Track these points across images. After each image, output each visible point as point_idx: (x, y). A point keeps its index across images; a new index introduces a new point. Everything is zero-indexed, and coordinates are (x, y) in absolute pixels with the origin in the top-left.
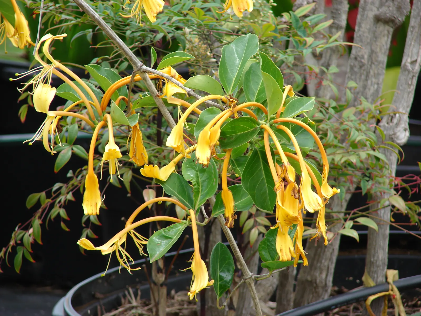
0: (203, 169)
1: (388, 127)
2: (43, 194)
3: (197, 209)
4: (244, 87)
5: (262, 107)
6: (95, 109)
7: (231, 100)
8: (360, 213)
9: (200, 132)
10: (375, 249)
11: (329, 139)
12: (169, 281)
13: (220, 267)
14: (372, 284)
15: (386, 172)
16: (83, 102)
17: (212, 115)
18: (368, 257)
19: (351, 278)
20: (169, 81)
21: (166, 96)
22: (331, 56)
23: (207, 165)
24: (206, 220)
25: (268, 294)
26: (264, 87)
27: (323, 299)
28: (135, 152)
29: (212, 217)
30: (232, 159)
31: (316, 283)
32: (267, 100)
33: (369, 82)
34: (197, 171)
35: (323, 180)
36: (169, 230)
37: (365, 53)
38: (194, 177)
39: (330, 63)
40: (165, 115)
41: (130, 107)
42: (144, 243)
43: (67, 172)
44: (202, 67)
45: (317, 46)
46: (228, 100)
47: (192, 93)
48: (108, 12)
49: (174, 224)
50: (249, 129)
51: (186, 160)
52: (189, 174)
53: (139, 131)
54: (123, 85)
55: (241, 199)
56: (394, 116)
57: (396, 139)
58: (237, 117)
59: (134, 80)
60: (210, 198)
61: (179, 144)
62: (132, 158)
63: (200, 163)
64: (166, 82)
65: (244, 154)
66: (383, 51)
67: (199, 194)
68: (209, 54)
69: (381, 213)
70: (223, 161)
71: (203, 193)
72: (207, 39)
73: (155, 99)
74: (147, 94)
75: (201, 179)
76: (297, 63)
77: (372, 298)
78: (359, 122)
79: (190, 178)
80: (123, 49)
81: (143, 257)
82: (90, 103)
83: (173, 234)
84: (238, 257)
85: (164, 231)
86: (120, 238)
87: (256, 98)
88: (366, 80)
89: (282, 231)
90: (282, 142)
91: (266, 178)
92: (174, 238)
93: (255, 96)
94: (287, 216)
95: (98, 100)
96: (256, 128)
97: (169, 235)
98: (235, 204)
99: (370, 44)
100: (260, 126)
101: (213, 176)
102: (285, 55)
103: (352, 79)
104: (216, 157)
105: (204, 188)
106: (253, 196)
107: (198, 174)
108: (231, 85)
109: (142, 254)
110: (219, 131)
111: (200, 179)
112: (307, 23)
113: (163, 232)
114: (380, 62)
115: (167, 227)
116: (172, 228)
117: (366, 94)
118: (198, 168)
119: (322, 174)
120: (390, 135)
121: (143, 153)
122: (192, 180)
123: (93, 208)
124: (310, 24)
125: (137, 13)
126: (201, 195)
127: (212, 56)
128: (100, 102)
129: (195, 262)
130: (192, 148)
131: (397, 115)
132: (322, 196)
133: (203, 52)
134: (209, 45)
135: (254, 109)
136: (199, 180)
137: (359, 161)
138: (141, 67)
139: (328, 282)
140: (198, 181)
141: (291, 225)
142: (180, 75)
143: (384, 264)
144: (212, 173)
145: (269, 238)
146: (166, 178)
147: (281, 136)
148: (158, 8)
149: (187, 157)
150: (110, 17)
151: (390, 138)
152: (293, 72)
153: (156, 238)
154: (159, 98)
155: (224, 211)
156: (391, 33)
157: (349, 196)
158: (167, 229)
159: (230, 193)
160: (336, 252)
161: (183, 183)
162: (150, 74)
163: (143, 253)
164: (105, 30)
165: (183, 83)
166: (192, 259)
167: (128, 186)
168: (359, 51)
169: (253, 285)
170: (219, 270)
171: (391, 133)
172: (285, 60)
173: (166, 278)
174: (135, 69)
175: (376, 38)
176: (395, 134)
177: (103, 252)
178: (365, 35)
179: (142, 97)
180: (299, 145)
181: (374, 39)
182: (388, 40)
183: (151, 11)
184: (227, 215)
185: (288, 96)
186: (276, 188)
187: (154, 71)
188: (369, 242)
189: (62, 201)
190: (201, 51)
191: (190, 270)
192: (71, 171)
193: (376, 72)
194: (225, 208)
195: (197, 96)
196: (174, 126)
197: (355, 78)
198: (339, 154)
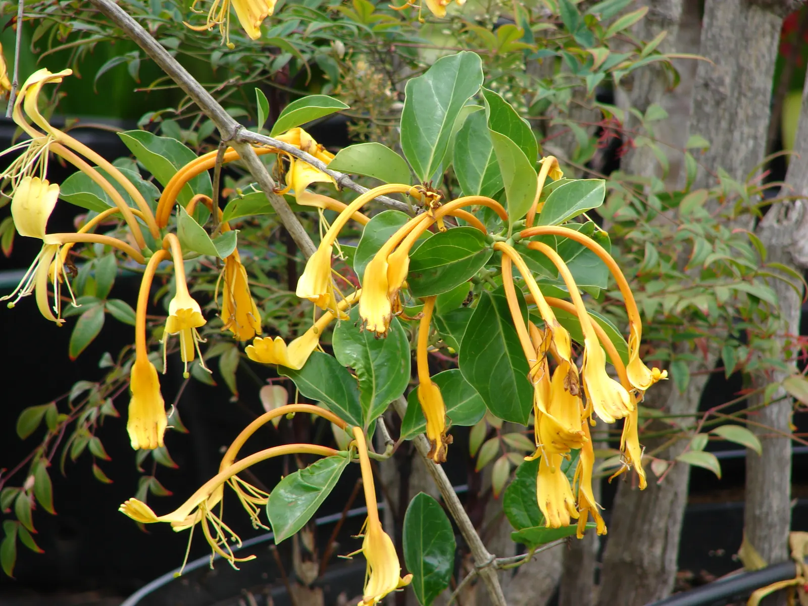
0: (377, 341)
1: (779, 230)
2: (52, 407)
3: (370, 426)
4: (456, 164)
5: (494, 205)
6: (143, 223)
7: (429, 193)
8: (723, 417)
9: (366, 265)
10: (762, 490)
11: (649, 262)
12: (329, 576)
13: (426, 545)
14: (760, 563)
15: (774, 325)
16: (118, 212)
17: (390, 228)
18: (748, 506)
19: (720, 552)
20: (297, 158)
21: (292, 190)
22: (651, 83)
23: (384, 333)
24: (390, 448)
25: (543, 594)
26: (497, 162)
27: (659, 598)
28: (232, 310)
29: (403, 440)
30: (440, 317)
31: (641, 566)
32: (503, 189)
33: (737, 135)
34: (364, 345)
35: (631, 352)
36: (312, 473)
37: (727, 73)
38: (359, 357)
39: (650, 98)
40: (293, 230)
41: (218, 216)
42: (262, 501)
43: (99, 358)
44: (375, 121)
45: (615, 66)
46: (421, 193)
47: (347, 181)
48: (171, 13)
49: (321, 460)
50: (469, 253)
51: (340, 323)
52: (348, 352)
53: (239, 267)
54: (201, 171)
55: (461, 400)
56: (791, 205)
57: (797, 255)
58: (442, 230)
59: (224, 160)
60: (396, 401)
61: (324, 292)
62: (228, 324)
63: (370, 330)
64: (291, 160)
65: (464, 304)
66: (764, 67)
67: (371, 394)
68: (388, 92)
69: (771, 412)
70: (418, 321)
71: (380, 392)
72: (383, 61)
73: (270, 199)
74: (253, 188)
75: (374, 363)
76: (579, 101)
77: (760, 594)
78: (715, 222)
79: (350, 361)
80: (198, 96)
81: (261, 531)
82: (134, 213)
83: (320, 480)
84: (462, 523)
85: (301, 475)
86: (210, 495)
87: (482, 185)
88: (730, 131)
89: (548, 465)
90: (542, 277)
91: (511, 352)
92: (324, 489)
93: (479, 182)
94: (558, 434)
95: (149, 205)
96: (486, 249)
97: (311, 484)
98: (447, 412)
99: (734, 53)
100: (492, 245)
101: (399, 354)
102: (549, 89)
103: (700, 131)
104: (403, 317)
105: (381, 380)
106: (485, 394)
107: (366, 352)
108: (427, 163)
109: (257, 525)
110: (407, 261)
111: (373, 361)
112: (593, 17)
113: (300, 478)
114: (757, 92)
115: (308, 468)
116: (319, 468)
117: (731, 160)
118: (368, 339)
119: (627, 339)
120: (784, 247)
121: (249, 312)
122: (355, 365)
123: (151, 433)
124: (599, 19)
125: (221, 19)
126: (376, 396)
127: (396, 98)
128: (154, 209)
129: (371, 537)
130: (350, 298)
131: (798, 203)
132: (629, 387)
133: (377, 91)
134: (390, 74)
135: (478, 209)
136: (369, 364)
137: (714, 305)
138: (236, 131)
139: (667, 563)
140: (368, 366)
141: (566, 451)
142: (320, 145)
143: (783, 520)
144: (397, 348)
145: (524, 479)
146: (301, 362)
147: (538, 263)
148: (264, 7)
149: (341, 317)
150: (176, 25)
151: (784, 253)
152: (569, 122)
153: (285, 492)
154: (278, 194)
155: (424, 428)
156: (779, 29)
157: (703, 380)
158: (308, 470)
159: (436, 390)
160: (683, 500)
161: (337, 372)
162: (257, 145)
163: (259, 523)
164: (157, 57)
165: (326, 162)
166: (363, 533)
167: (230, 380)
168: (713, 70)
169: (495, 580)
170: (424, 550)
171: (787, 241)
172: (552, 99)
173: (321, 572)
174: (224, 136)
175: (747, 40)
176: (794, 243)
177: (175, 526)
178: (725, 34)
179: (243, 195)
180: (577, 281)
181: (744, 43)
182: (772, 43)
183: (250, 16)
184: (432, 436)
185: (548, 180)
186: (532, 375)
187: (265, 139)
188: (750, 475)
189: (93, 418)
190: (372, 87)
191: (361, 554)
192: (107, 356)
193: (750, 113)
194: (427, 421)
195: (358, 187)
196: (313, 252)
197: (707, 128)
198: (674, 293)
